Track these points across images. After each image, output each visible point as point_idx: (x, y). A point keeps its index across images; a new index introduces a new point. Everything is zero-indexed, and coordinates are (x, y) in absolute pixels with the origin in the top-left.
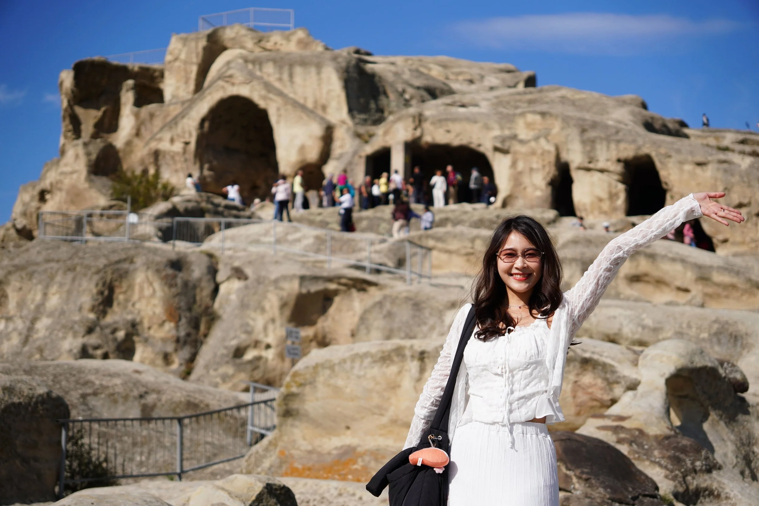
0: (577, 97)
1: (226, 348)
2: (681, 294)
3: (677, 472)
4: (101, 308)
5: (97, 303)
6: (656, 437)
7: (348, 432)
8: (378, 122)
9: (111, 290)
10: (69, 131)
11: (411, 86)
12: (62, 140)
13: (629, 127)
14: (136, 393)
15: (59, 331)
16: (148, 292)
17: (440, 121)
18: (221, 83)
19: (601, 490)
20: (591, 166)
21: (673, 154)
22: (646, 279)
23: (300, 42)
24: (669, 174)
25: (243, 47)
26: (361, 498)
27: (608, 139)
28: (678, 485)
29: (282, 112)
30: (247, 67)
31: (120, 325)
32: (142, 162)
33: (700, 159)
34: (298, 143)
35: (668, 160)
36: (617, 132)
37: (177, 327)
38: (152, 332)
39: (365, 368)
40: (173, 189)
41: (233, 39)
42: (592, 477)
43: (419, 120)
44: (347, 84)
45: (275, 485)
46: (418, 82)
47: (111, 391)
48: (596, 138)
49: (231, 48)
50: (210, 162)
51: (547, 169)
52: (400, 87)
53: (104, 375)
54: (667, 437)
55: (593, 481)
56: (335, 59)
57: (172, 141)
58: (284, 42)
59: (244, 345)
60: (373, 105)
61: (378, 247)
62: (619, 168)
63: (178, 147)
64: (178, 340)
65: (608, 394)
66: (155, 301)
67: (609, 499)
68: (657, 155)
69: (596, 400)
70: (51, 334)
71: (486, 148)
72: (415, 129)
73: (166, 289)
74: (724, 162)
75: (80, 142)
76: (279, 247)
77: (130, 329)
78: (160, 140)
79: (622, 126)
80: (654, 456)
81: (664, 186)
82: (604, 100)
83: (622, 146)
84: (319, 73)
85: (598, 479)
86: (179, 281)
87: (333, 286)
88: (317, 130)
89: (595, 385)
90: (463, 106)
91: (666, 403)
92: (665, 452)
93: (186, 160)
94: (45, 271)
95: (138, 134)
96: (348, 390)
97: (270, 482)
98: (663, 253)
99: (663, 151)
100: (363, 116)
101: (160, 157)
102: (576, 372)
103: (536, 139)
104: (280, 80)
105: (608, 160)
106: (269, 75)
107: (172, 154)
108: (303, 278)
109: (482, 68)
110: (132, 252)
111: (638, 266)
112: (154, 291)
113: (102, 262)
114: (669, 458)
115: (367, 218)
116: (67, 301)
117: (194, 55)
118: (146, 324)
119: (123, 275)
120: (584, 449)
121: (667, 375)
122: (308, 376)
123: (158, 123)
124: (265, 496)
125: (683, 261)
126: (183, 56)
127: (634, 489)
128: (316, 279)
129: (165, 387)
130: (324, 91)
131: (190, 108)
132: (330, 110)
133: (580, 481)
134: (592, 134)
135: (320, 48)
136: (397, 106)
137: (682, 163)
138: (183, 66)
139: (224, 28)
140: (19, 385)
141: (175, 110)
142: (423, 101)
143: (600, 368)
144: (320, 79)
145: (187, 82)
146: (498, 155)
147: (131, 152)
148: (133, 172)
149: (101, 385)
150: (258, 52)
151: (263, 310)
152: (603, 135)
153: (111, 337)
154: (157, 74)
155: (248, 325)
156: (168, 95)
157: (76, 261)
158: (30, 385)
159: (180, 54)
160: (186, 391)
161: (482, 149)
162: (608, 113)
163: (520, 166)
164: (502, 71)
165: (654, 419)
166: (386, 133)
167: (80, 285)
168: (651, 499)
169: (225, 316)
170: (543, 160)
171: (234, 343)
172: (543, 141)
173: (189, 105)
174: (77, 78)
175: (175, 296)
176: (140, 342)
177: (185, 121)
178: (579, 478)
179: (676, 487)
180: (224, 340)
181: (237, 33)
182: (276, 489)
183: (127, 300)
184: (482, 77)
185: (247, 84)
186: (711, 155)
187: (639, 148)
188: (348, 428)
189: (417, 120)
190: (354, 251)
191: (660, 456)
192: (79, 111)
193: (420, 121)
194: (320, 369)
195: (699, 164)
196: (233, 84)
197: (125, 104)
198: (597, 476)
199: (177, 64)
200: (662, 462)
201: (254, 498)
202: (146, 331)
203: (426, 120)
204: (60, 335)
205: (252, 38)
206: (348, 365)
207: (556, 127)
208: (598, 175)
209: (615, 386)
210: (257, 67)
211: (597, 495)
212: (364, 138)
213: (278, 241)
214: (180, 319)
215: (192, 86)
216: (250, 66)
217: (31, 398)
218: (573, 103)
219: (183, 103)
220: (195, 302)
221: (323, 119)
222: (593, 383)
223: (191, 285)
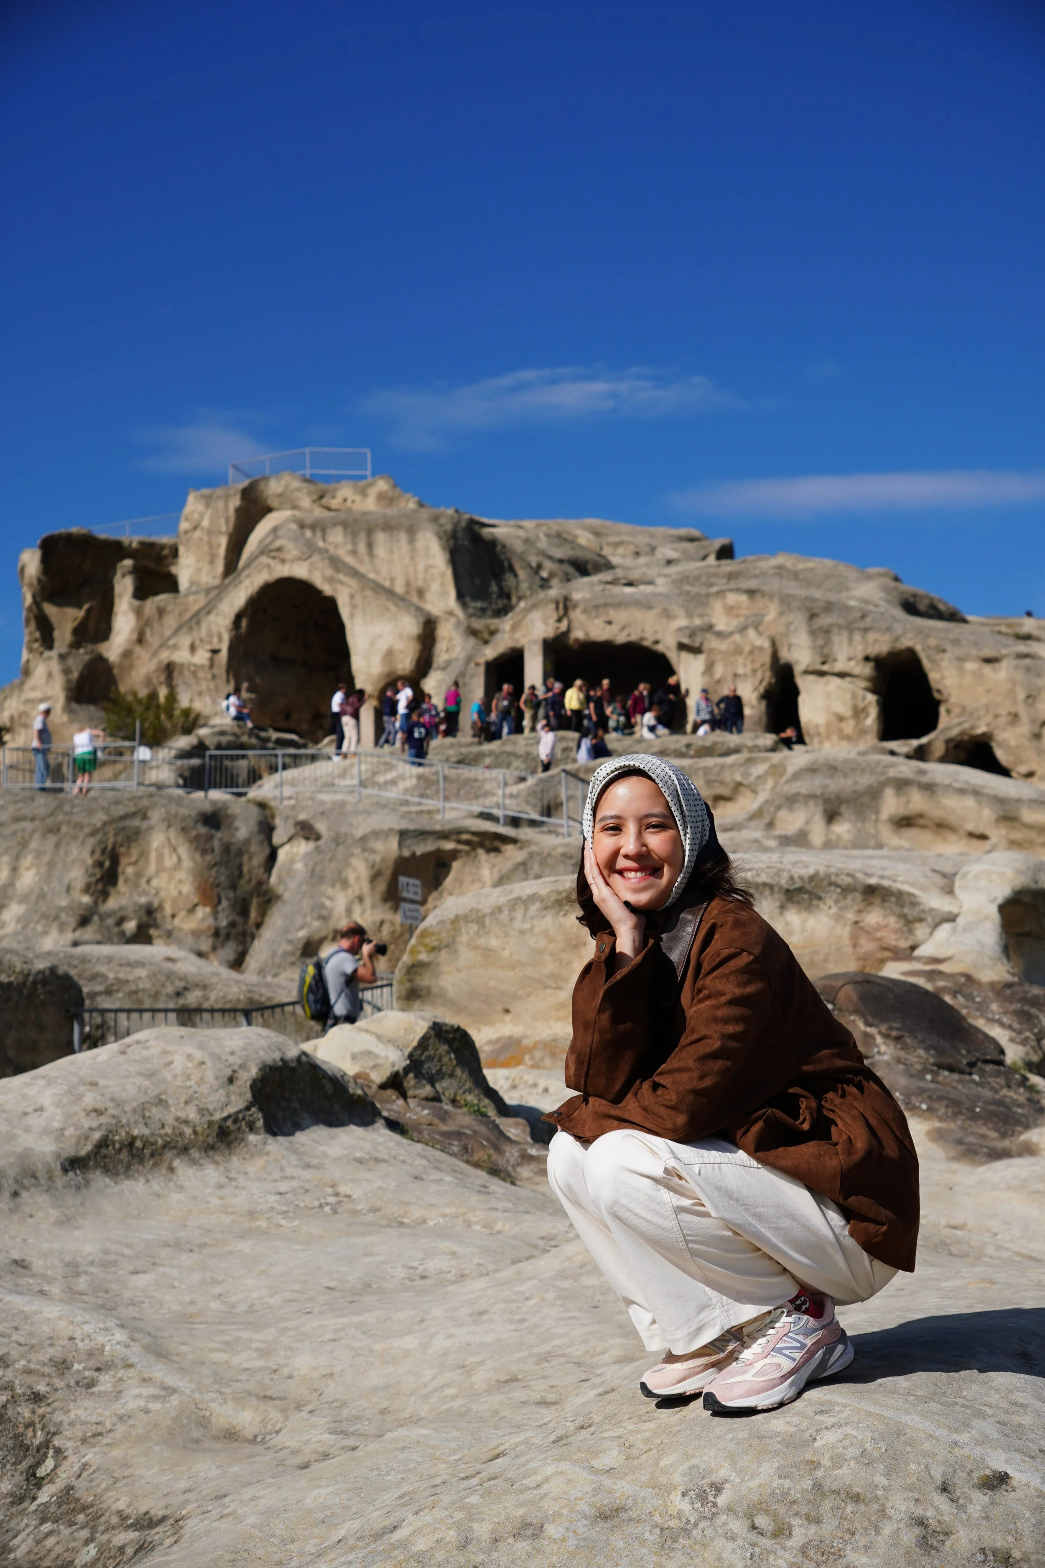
0: (801, 566)
1: (290, 942)
2: (975, 842)
3: (1028, 1034)
4: (100, 886)
5: (93, 879)
6: (992, 985)
7: (508, 1018)
8: (502, 612)
9: (115, 860)
10: (36, 640)
11: (550, 558)
12: (25, 655)
13: (881, 610)
14: (170, 989)
15: (37, 922)
16: (169, 861)
17: (595, 608)
18: (264, 559)
19: (921, 1052)
20: (825, 668)
21: (949, 647)
22: (922, 821)
23: (381, 497)
24: (943, 678)
25: (295, 507)
26: (546, 1090)
27: (850, 628)
28: (1031, 1052)
29: (358, 600)
30: (303, 535)
31: (130, 912)
32: (148, 681)
33: (989, 653)
34: (382, 646)
35: (940, 656)
36: (863, 617)
37: (215, 914)
38: (177, 921)
39: (532, 918)
40: (198, 716)
41: (280, 495)
42: (906, 1034)
43: (565, 606)
44: (455, 557)
45: (446, 1025)
46: (560, 553)
47: (133, 988)
48: (832, 625)
49: (278, 509)
50: (250, 679)
51: (759, 675)
52: (534, 561)
53: (121, 965)
54: (1009, 985)
55: (908, 1040)
56: (435, 519)
57: (193, 648)
58: (358, 498)
59: (317, 937)
60: (494, 588)
61: (515, 789)
62: (868, 670)
63: (202, 657)
64: (216, 933)
65: (907, 939)
66: (181, 875)
67: (934, 1064)
68: (924, 650)
69: (887, 949)
70: (25, 927)
71: (667, 645)
72: (559, 620)
73: (197, 856)
74: (1026, 656)
75: (54, 653)
76: (366, 792)
77: (145, 919)
78: (175, 647)
79: (871, 608)
80: (992, 1012)
81: (936, 695)
82: (842, 569)
83: (871, 636)
84: (412, 541)
85: (916, 1037)
86: (216, 844)
87: (449, 846)
88: (411, 626)
89: (886, 926)
90: (630, 584)
91: (1001, 939)
92: (1007, 1005)
93: (214, 677)
94: (15, 833)
95: (140, 640)
96: (506, 953)
97: (438, 1020)
98: (946, 782)
99: (933, 642)
100: (479, 604)
101: (175, 674)
102: (856, 908)
103: (742, 630)
104: (354, 552)
105: (850, 659)
106: (336, 546)
107: (192, 668)
108: (403, 835)
109: (652, 536)
110: (145, 802)
111: (908, 802)
112: (179, 859)
113: (99, 818)
114: (1016, 1013)
115: (491, 753)
116: (47, 878)
117: (222, 521)
118: (168, 910)
119: (133, 837)
120: (890, 995)
121: (1000, 900)
122: (444, 935)
123: (170, 622)
124: (432, 1041)
125: (976, 792)
126: (205, 523)
127: (968, 1052)
128: (423, 834)
129: (214, 980)
130: (421, 567)
131: (219, 598)
132: (428, 596)
133: (888, 1041)
134: (825, 620)
135: (412, 505)
136: (530, 588)
137: (961, 660)
138: (205, 538)
139: (266, 479)
140: (8, 956)
141: (196, 603)
142: (568, 580)
143: (893, 899)
144: (413, 550)
145: (212, 562)
146: (684, 655)
147: (132, 666)
148: (135, 694)
149: (118, 979)
150: (319, 513)
151: (345, 884)
152: (841, 621)
153: (116, 930)
154: (166, 552)
155: (322, 906)
156: (184, 579)
157: (60, 817)
158: (25, 957)
159: (201, 519)
160: (247, 985)
161: (660, 648)
162: (848, 589)
163: (719, 671)
164: (681, 539)
165: (986, 960)
166: (514, 628)
167: (67, 853)
168: (996, 1067)
169: (286, 896)
170: (753, 662)
171: (302, 934)
172: (751, 633)
173: (216, 594)
174: (46, 560)
175: (211, 867)
176: (159, 936)
177: (212, 617)
178: (886, 1036)
179: (1027, 1053)
180: (286, 930)
181: (287, 487)
182: (447, 1032)
183: (139, 875)
184: (653, 549)
185: (306, 560)
186: (1006, 646)
187: (897, 639)
188: (507, 1011)
189: (561, 606)
190: (477, 797)
191: (1001, 1010)
192: (50, 610)
193: (566, 608)
194: (462, 923)
195: (988, 661)
196: (283, 561)
197: (120, 596)
198: (912, 1033)
199: (197, 534)
200: (1005, 1020)
201: (415, 1043)
202: (169, 920)
203: (575, 607)
204: (39, 928)
205: (309, 493)
206: (505, 916)
207: (772, 612)
208: (837, 681)
209: (917, 925)
210: (319, 534)
211: (916, 1060)
212: (483, 637)
213: (363, 784)
214: (219, 902)
215: (220, 568)
216: (308, 534)
217: (28, 975)
218: (796, 575)
219: (208, 591)
220: (241, 875)
221: (419, 609)
222: (883, 923)
223: (234, 849)
